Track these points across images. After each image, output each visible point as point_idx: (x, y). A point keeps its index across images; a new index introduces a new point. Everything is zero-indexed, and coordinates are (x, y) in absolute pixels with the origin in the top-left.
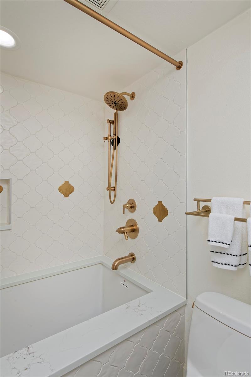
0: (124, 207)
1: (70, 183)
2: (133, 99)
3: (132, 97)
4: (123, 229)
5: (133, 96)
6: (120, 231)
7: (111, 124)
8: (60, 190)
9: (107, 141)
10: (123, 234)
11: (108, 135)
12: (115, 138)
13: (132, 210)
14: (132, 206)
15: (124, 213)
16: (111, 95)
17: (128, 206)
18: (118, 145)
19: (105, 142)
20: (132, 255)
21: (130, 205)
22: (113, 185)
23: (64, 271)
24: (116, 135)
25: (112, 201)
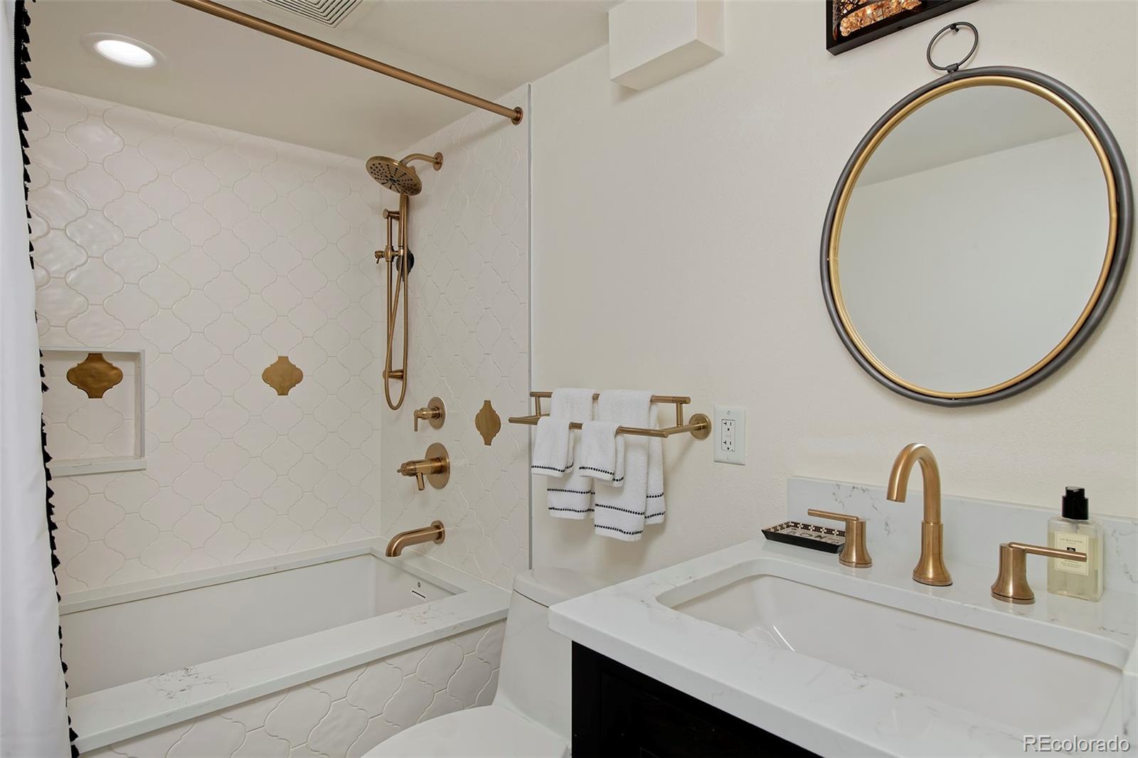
0: (418, 415)
1: (292, 361)
2: (440, 168)
3: (437, 163)
4: (412, 467)
5: (438, 161)
6: (409, 470)
7: (393, 220)
8: (268, 377)
9: (383, 260)
10: (415, 477)
11: (387, 246)
12: (402, 254)
13: (437, 421)
14: (436, 414)
15: (416, 430)
16: (380, 164)
17: (424, 413)
18: (409, 271)
19: (377, 263)
20: (438, 526)
21: (431, 412)
22: (397, 365)
23: (275, 568)
24: (403, 247)
25: (395, 404)
